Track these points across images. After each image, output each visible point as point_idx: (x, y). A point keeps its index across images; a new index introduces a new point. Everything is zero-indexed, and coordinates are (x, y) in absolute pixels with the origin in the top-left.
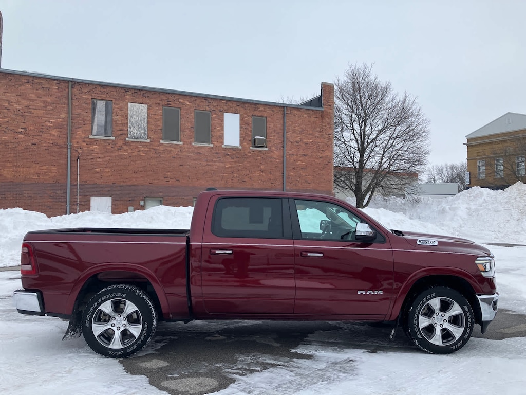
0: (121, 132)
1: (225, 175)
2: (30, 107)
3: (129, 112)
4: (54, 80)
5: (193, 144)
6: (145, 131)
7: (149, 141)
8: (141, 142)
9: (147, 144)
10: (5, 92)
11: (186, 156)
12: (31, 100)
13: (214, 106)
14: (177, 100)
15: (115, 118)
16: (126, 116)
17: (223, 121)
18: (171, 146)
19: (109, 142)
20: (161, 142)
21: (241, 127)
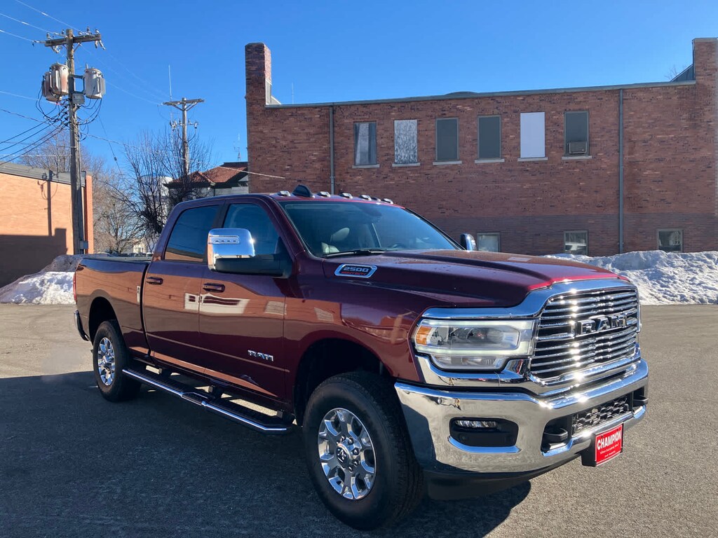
0: (386, 158)
1: (523, 199)
2: (295, 142)
3: (395, 132)
4: (316, 107)
5: (476, 162)
6: (415, 153)
7: (419, 164)
8: (409, 167)
9: (417, 169)
10: (272, 130)
11: (467, 178)
12: (294, 134)
13: (506, 107)
14: (454, 107)
15: (380, 141)
16: (392, 138)
17: (518, 125)
18: (448, 167)
19: (374, 170)
20: (434, 164)
21: (546, 130)
